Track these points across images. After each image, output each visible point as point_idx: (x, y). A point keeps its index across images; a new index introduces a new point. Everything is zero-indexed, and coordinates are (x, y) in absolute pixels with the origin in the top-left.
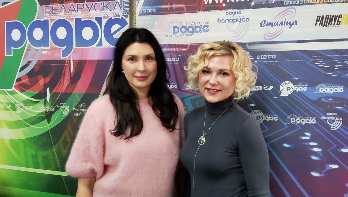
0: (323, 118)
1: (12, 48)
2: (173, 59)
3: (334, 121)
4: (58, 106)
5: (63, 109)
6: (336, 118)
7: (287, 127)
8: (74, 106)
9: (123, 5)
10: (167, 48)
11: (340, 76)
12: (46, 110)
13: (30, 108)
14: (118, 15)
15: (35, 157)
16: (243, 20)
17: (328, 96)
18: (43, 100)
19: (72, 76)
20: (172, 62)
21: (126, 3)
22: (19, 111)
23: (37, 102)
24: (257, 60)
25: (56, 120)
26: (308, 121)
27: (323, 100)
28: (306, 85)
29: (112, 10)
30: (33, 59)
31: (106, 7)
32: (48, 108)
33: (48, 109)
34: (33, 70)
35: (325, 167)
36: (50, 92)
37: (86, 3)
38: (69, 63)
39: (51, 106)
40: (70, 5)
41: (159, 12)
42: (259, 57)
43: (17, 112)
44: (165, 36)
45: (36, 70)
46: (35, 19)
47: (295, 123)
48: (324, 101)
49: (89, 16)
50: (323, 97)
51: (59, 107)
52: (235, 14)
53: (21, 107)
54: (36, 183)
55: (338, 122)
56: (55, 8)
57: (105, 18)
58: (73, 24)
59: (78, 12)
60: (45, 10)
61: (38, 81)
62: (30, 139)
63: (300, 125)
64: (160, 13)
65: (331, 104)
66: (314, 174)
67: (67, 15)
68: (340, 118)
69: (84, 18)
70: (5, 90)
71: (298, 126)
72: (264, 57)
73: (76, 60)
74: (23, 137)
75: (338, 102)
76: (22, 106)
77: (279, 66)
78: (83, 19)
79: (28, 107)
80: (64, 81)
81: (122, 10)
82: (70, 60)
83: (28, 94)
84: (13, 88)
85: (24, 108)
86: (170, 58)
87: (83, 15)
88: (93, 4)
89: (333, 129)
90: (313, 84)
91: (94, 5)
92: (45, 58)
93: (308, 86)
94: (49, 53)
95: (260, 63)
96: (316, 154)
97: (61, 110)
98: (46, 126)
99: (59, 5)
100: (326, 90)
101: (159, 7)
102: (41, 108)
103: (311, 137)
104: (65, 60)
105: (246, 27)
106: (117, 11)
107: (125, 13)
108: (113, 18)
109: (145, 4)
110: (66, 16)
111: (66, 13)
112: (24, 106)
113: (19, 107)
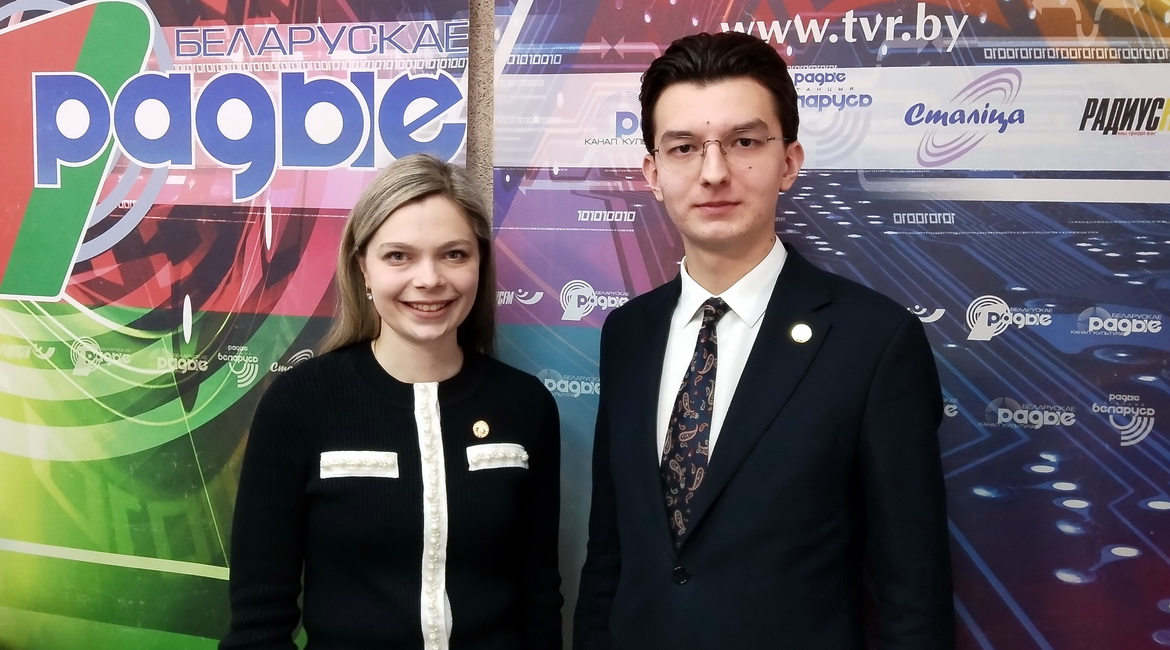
0: (1096, 408)
1: (59, 162)
2: (615, 214)
3: (1129, 418)
4: (219, 355)
5: (239, 366)
6: (1135, 410)
7: (986, 435)
8: (274, 357)
9: (448, 37)
10: (596, 179)
11: (1151, 283)
12: (180, 367)
13: (124, 362)
14: (430, 68)
15: (138, 519)
16: (852, 101)
17: (1113, 343)
18: (171, 334)
19: (269, 258)
20: (613, 225)
21: (457, 31)
22: (83, 370)
23: (147, 342)
24: (895, 228)
25: (212, 400)
26: (1052, 418)
27: (1098, 354)
28: (1048, 308)
29: (410, 51)
30: (134, 202)
31: (389, 39)
32: (187, 363)
33: (185, 364)
34: (134, 235)
35: (1098, 557)
36: (194, 311)
37: (319, 24)
38: (258, 218)
39: (198, 356)
40: (265, 28)
41: (571, 64)
42: (900, 218)
43: (76, 371)
44: (590, 142)
45: (146, 237)
46: (143, 72)
47: (1011, 425)
48: (1101, 357)
49: (328, 68)
50: (1098, 347)
51: (223, 357)
52: (824, 79)
53: (90, 356)
54: (141, 603)
55: (1142, 420)
56: (211, 36)
57: (384, 75)
58: (274, 90)
59: (291, 53)
60: (179, 43)
61: (150, 273)
62: (122, 461)
63: (1029, 430)
64: (575, 66)
65: (1123, 368)
66: (1066, 577)
67: (255, 60)
68: (1149, 410)
69: (311, 74)
70: (33, 299)
71: (1021, 433)
72: (917, 218)
73: (285, 210)
74: (98, 454)
75: (1142, 362)
76: (95, 351)
77: (965, 248)
78: (309, 77)
79: (117, 358)
80: (240, 277)
81: (445, 54)
82: (263, 209)
83: (117, 316)
84: (63, 295)
85: (101, 360)
86: (605, 212)
87: (310, 64)
88: (344, 28)
89: (1127, 442)
90: (1071, 305)
91: (346, 31)
92: (176, 198)
93: (1054, 312)
94: (192, 184)
95: (903, 238)
96: (1072, 516)
97: (232, 369)
98: (180, 420)
99: (226, 28)
100: (1110, 325)
101: (572, 48)
102: (161, 361)
103: (1060, 465)
104: (247, 209)
105: (861, 122)
106: (427, 55)
107: (455, 62)
108: (411, 78)
109: (525, 38)
110: (250, 65)
111: (252, 57)
112: (101, 354)
113: (83, 356)
